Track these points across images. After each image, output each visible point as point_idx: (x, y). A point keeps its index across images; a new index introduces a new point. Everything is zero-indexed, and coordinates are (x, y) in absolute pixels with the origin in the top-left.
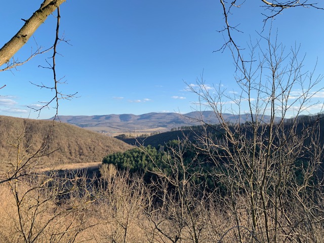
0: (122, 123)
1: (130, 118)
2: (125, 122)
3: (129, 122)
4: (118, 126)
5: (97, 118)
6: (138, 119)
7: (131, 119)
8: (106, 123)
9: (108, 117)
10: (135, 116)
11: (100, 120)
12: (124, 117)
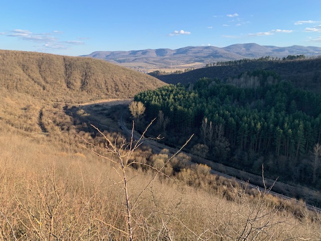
0: (159, 58)
1: (167, 52)
2: (162, 57)
3: (165, 57)
4: (154, 61)
5: (134, 53)
6: (174, 54)
7: (168, 54)
8: (142, 58)
9: (144, 52)
10: (171, 50)
11: (136, 55)
12: (160, 52)
